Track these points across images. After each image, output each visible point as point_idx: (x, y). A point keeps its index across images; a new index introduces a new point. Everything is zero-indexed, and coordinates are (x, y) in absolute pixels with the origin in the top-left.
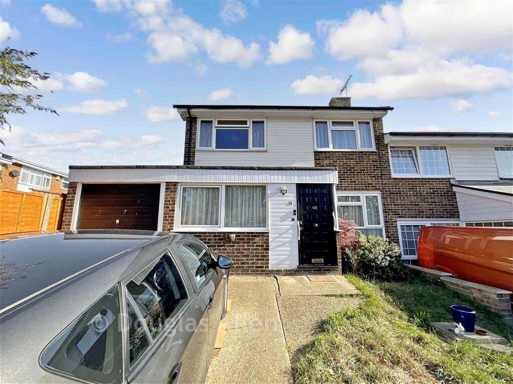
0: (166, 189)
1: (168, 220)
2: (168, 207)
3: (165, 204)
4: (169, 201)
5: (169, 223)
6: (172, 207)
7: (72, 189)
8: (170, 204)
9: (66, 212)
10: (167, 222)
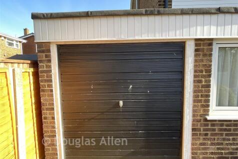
0: (196, 50)
1: (200, 101)
2: (200, 81)
3: (195, 76)
4: (202, 71)
5: (203, 106)
6: (206, 81)
7: (44, 54)
8: (203, 76)
9: (43, 91)
10: (199, 104)
